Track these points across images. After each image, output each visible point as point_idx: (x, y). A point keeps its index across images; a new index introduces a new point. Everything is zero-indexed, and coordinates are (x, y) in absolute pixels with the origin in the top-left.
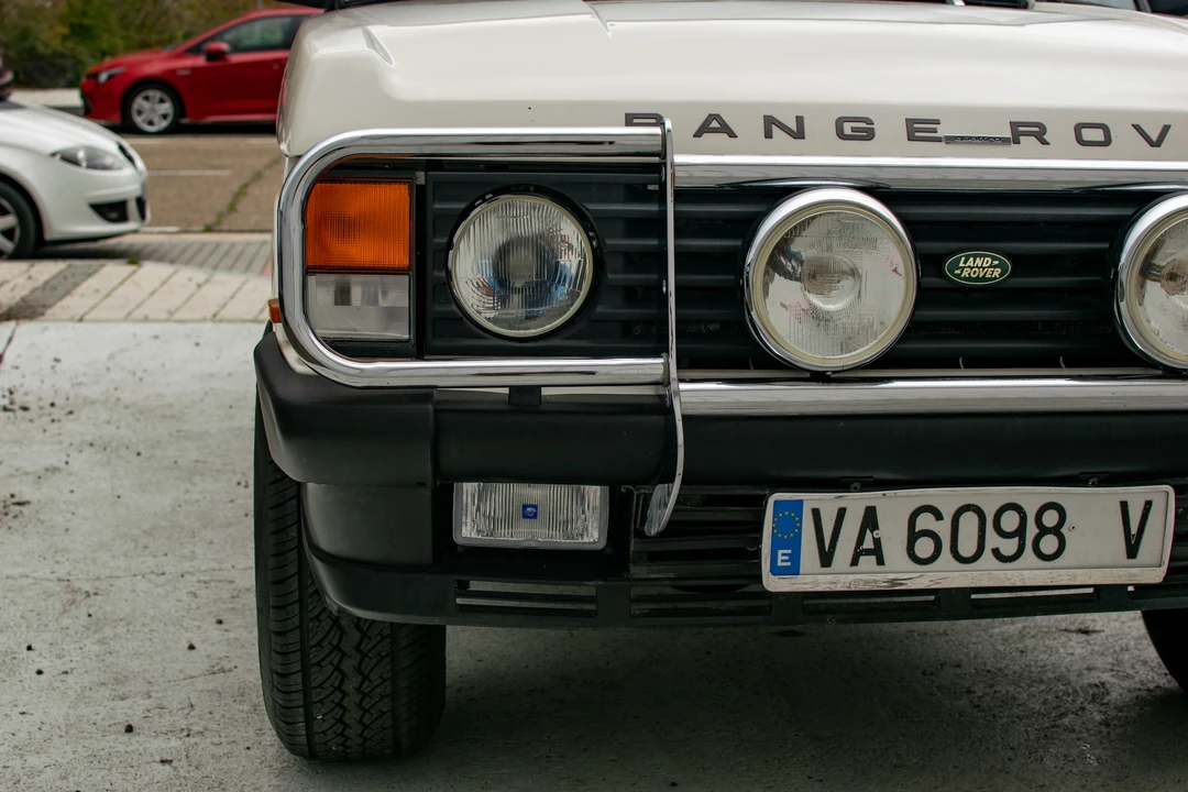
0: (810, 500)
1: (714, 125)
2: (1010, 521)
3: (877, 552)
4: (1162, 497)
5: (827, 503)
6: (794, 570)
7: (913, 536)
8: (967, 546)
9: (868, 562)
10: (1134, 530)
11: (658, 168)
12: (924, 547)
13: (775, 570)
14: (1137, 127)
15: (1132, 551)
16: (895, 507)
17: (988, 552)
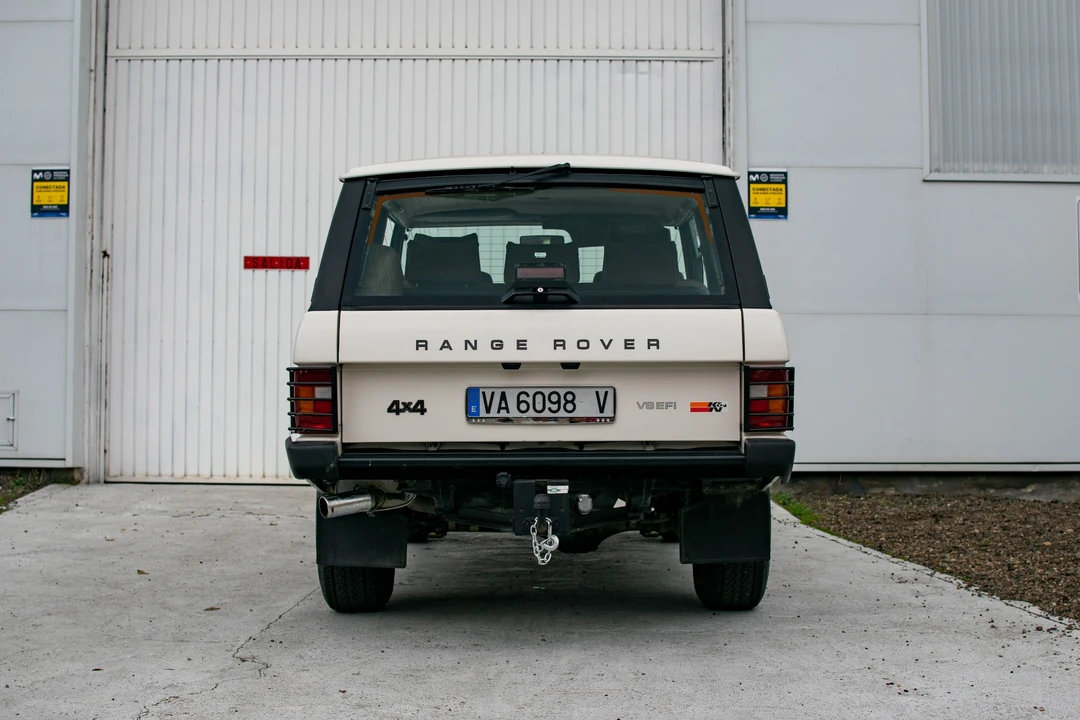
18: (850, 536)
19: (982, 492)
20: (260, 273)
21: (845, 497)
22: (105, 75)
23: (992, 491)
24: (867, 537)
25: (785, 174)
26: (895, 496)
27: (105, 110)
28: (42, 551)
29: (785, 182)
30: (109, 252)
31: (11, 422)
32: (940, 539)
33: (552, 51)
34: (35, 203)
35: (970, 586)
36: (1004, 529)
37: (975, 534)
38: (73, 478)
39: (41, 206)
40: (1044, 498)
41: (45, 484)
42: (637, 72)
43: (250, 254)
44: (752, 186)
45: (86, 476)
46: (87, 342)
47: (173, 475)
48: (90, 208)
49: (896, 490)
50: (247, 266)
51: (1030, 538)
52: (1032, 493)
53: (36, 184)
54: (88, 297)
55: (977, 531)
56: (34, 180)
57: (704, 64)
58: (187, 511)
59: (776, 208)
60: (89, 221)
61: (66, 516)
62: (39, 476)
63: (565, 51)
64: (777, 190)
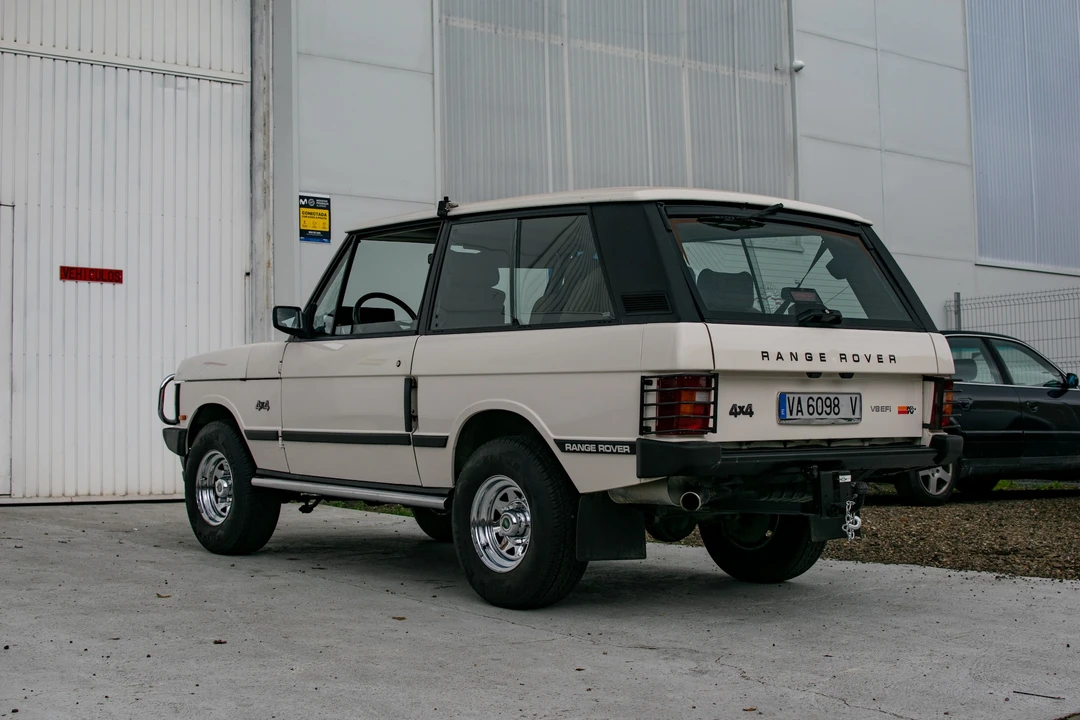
25: (329, 200)
29: (328, 208)
42: (176, 88)
44: (302, 209)
57: (235, 86)
59: (322, 232)
63: (109, 58)
64: (322, 214)
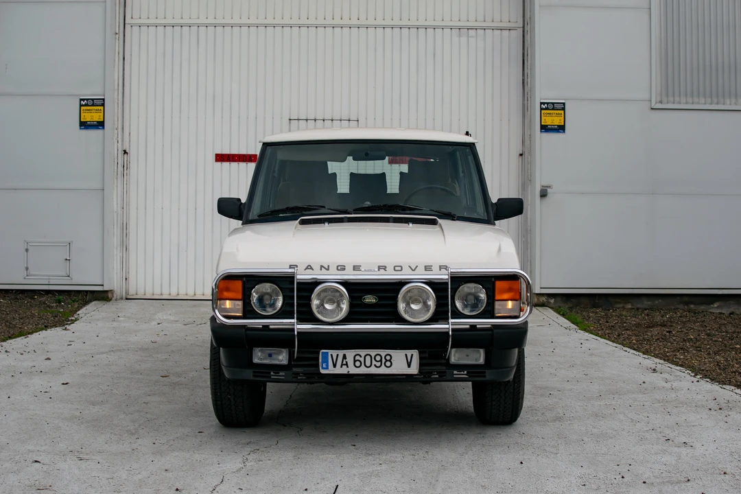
0: (330, 352)
1: (309, 267)
2: (378, 358)
3: (347, 364)
4: (415, 353)
5: (334, 353)
6: (327, 368)
7: (355, 361)
8: (368, 364)
9: (344, 367)
10: (409, 361)
11: (294, 277)
12: (358, 364)
13: (323, 368)
14: (410, 267)
15: (409, 366)
16: (350, 354)
17: (373, 365)
18: (613, 339)
19: (686, 307)
20: (226, 164)
21: (600, 309)
22: (124, 35)
23: (692, 306)
24: (624, 340)
25: (564, 104)
26: (631, 309)
27: (124, 59)
28: (117, 350)
29: (564, 109)
30: (127, 151)
31: (68, 261)
32: (670, 342)
33: (413, 22)
34: (82, 120)
35: (696, 375)
36: (708, 335)
37: (691, 339)
38: (108, 297)
39: (86, 122)
40: (726, 311)
41: (91, 301)
42: (468, 37)
43: (219, 152)
44: (543, 111)
45: (115, 295)
46: (115, 210)
47: (170, 294)
48: (116, 123)
49: (632, 305)
50: (217, 160)
51: (726, 342)
52: (718, 307)
53: (82, 108)
54: (115, 180)
55: (692, 337)
56: (81, 105)
57: (511, 31)
58: (191, 320)
59: (558, 126)
60: (116, 131)
61: (115, 324)
62: (87, 295)
63: (422, 22)
64: (559, 114)
